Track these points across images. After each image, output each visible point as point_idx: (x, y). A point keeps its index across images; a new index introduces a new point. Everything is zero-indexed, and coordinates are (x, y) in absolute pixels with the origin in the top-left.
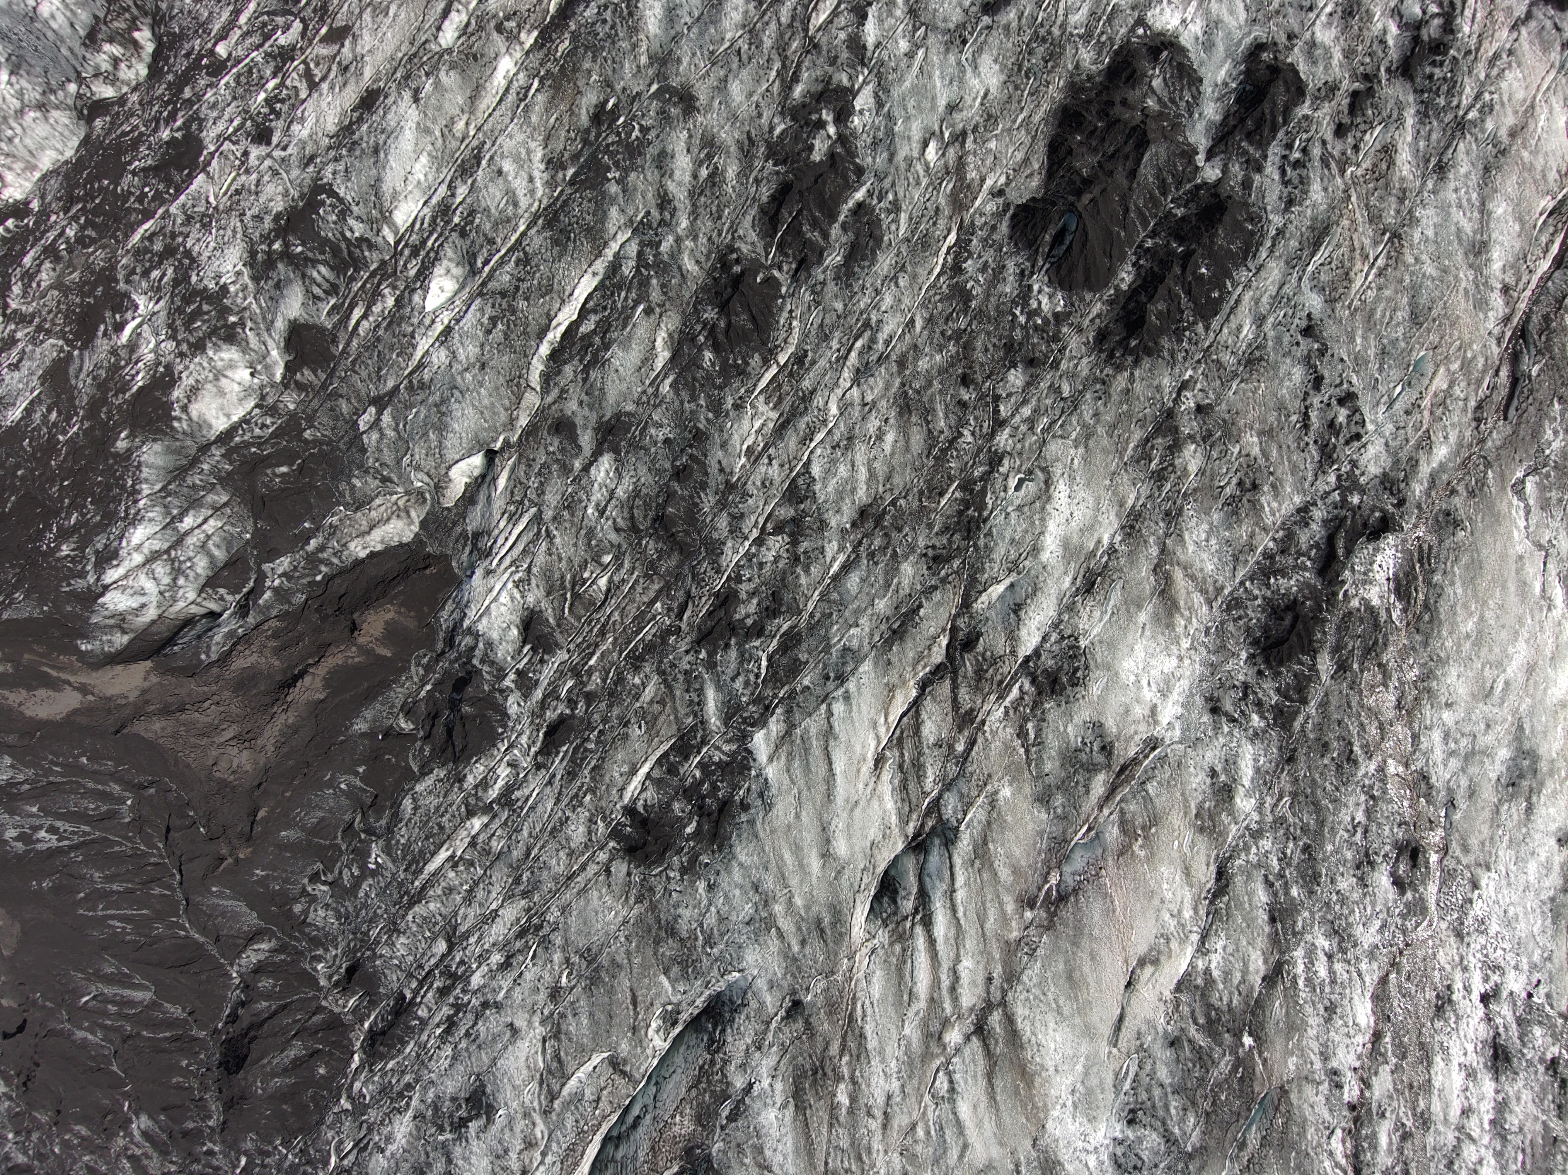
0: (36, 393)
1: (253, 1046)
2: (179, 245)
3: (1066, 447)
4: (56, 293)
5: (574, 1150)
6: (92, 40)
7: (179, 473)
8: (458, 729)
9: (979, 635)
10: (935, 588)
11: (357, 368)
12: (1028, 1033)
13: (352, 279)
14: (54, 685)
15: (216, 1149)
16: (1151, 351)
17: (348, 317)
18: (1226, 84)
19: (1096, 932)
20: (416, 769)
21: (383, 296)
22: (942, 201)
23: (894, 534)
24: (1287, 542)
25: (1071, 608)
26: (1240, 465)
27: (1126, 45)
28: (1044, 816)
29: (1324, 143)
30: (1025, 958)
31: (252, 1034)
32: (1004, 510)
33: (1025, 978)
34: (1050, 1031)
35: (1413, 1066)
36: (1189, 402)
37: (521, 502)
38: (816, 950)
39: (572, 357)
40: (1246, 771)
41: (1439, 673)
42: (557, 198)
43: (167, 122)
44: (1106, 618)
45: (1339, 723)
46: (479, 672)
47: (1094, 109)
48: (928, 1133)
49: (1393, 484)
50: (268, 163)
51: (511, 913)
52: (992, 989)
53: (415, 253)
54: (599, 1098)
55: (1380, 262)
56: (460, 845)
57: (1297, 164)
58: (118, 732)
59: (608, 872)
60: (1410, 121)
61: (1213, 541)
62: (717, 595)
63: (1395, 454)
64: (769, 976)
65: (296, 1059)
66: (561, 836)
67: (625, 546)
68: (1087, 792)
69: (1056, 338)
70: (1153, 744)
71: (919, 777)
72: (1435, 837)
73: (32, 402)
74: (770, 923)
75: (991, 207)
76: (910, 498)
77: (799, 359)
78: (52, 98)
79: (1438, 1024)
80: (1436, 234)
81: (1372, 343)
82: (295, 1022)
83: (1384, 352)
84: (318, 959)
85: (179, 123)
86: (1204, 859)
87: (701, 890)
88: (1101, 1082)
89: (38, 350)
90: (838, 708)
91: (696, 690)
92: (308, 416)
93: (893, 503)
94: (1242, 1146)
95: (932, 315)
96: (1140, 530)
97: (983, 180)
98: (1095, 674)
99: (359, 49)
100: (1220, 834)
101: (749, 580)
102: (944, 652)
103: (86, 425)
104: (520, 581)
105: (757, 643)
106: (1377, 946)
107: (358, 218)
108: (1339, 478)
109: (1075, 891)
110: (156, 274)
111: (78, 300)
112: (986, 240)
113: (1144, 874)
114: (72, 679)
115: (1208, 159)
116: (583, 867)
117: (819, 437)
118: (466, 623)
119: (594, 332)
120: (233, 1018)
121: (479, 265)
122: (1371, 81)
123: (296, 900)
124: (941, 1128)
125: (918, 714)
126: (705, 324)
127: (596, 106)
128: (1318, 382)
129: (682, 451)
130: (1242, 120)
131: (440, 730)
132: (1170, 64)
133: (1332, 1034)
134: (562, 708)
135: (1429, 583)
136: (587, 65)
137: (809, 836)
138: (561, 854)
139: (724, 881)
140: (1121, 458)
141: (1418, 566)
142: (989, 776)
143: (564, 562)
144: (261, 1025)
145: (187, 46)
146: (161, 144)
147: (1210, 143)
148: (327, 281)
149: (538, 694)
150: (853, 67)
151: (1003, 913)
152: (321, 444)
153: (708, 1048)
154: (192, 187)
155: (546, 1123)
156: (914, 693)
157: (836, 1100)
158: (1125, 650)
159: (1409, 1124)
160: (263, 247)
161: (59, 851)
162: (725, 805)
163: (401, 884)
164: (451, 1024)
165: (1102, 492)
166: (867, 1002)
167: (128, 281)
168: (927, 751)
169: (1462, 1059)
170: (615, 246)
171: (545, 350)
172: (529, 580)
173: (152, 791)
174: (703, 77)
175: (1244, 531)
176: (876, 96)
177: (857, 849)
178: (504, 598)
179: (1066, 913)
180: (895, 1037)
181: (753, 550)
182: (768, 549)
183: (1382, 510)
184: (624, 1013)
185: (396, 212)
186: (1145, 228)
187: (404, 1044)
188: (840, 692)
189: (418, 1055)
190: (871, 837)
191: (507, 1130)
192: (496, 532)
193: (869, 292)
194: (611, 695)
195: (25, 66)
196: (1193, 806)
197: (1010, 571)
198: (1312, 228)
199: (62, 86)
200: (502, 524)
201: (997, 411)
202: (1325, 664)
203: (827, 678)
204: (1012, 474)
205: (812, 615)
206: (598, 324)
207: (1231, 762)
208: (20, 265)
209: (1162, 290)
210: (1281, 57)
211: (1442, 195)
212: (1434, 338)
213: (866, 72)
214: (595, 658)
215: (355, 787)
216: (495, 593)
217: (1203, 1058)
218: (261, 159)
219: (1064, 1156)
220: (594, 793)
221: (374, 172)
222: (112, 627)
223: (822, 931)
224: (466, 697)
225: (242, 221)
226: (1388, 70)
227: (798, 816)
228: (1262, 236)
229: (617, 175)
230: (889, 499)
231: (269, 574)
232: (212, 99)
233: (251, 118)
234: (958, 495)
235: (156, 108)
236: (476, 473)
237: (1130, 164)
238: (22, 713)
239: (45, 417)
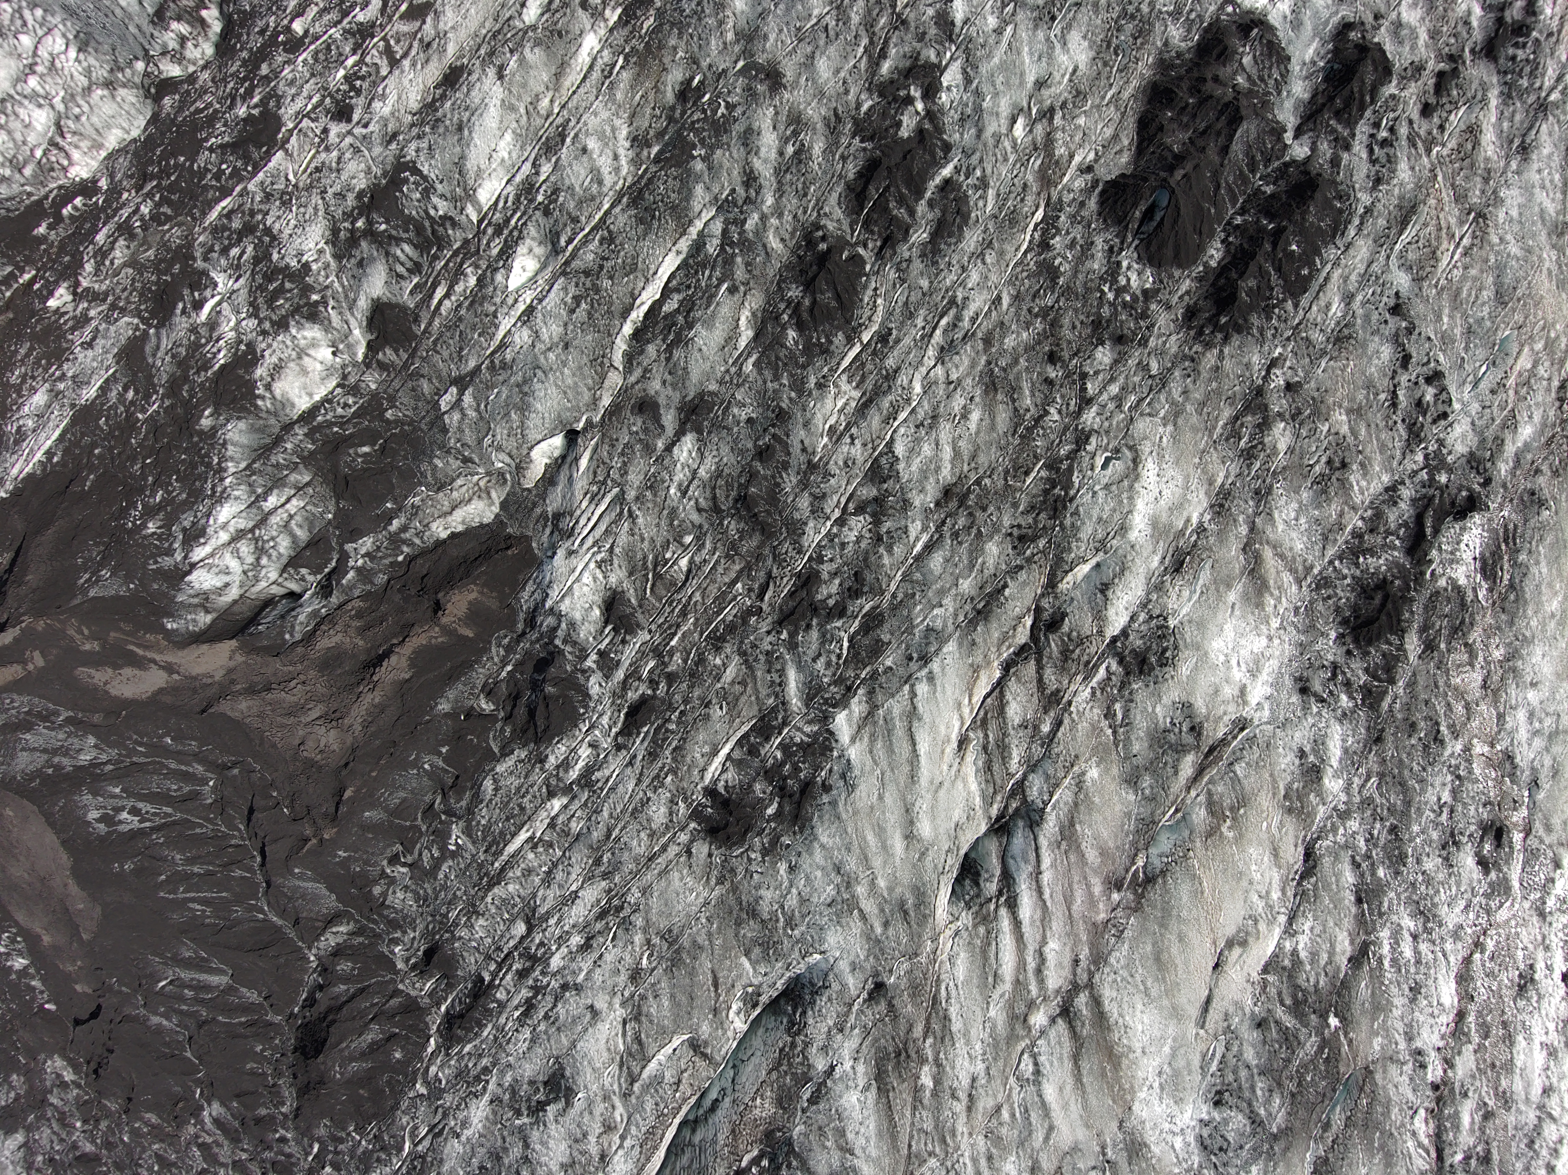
0: (111, 371)
1: (332, 1030)
2: (258, 223)
3: (1155, 425)
4: (130, 271)
5: (653, 1134)
6: (160, 18)
7: (263, 452)
8: (541, 709)
9: (1064, 615)
10: (1021, 568)
11: (439, 348)
12: (1116, 1015)
13: (436, 258)
14: (140, 663)
15: (289, 1136)
16: (1240, 328)
17: (431, 296)
18: (1314, 63)
19: (1184, 914)
20: (496, 750)
21: (466, 275)
22: (1030, 177)
23: (978, 514)
24: (1376, 521)
25: (1159, 588)
26: (1329, 443)
27: (1215, 23)
28: (1132, 797)
29: (1411, 122)
30: (1113, 940)
31: (330, 1018)
32: (1091, 488)
33: (1112, 960)
34: (1138, 1013)
35: (1495, 1045)
36: (1278, 379)
37: (604, 483)
38: (899, 932)
39: (655, 337)
40: (1335, 752)
41: (1524, 652)
42: (642, 176)
43: (244, 99)
44: (1195, 597)
45: (1427, 703)
46: (561, 652)
47: (1185, 85)
48: (1013, 1115)
49: (1479, 463)
50: (349, 140)
51: (592, 894)
52: (1079, 970)
53: (498, 232)
54: (680, 1081)
55: (1466, 241)
56: (539, 826)
57: (1385, 143)
58: (203, 711)
59: (689, 852)
60: (1494, 102)
61: (1303, 520)
62: (799, 575)
63: (1482, 433)
64: (852, 958)
65: (373, 1043)
66: (642, 817)
67: (706, 526)
68: (1176, 773)
69: (1144, 315)
70: (1241, 724)
71: (1003, 758)
72: (1518, 816)
73: (107, 380)
74: (852, 905)
75: (1079, 183)
76: (995, 477)
77: (883, 337)
78: (120, 75)
79: (1521, 1003)
80: (1520, 214)
81: (1459, 322)
82: (373, 1005)
83: (1469, 331)
84: (396, 941)
85: (256, 100)
86: (1291, 839)
87: (782, 872)
88: (1189, 1064)
89: (113, 329)
90: (922, 688)
91: (777, 671)
92: (390, 396)
93: (978, 482)
94: (1327, 1126)
95: (1019, 292)
96: (1229, 509)
97: (1072, 156)
98: (1184, 654)
99: (441, 25)
100: (1309, 815)
101: (831, 560)
102: (1028, 632)
103: (167, 403)
104: (602, 561)
105: (839, 624)
106: (1461, 927)
107: (442, 196)
108: (1426, 456)
109: (1163, 873)
110: (235, 252)
111: (154, 278)
112: (1074, 216)
113: (1233, 855)
114: (158, 657)
115: (1296, 137)
116: (664, 849)
117: (902, 416)
118: (549, 604)
119: (677, 311)
120: (311, 1002)
121: (563, 243)
122: (1455, 62)
123: (376, 882)
124: (1026, 1111)
125: (1002, 695)
126: (789, 302)
127: (682, 83)
128: (1405, 360)
129: (765, 430)
130: (1331, 99)
131: (521, 711)
132: (1261, 42)
133: (1417, 1014)
134: (643, 689)
135: (1515, 564)
136: (672, 42)
137: (893, 818)
138: (642, 834)
139: (806, 863)
140: (1210, 436)
141: (1503, 547)
142: (1077, 757)
143: (646, 543)
144: (340, 1008)
145: (261, 24)
146: (237, 121)
147: (1299, 121)
148: (411, 259)
149: (620, 674)
150: (941, 43)
151: (1090, 895)
152: (403, 424)
153: (788, 1031)
154: (271, 165)
155: (625, 1106)
156: (998, 674)
157: (920, 1083)
158: (1215, 630)
159: (1491, 1103)
160: (346, 225)
161: (141, 832)
162: (807, 787)
163: (481, 866)
164: (529, 1006)
165: (1191, 470)
166: (951, 984)
167: (206, 259)
168: (1012, 732)
169: (1544, 1039)
170: (699, 225)
171: (628, 329)
172: (611, 561)
173: (236, 771)
174: (790, 54)
175: (1333, 510)
176: (964, 72)
177: (941, 831)
178: (587, 578)
179: (1154, 894)
180: (980, 1019)
181: (835, 530)
182: (850, 529)
183: (1469, 490)
184: (705, 994)
185: (480, 190)
186: (1233, 206)
187: (482, 1026)
188: (924, 672)
189: (496, 1038)
190: (955, 818)
191: (586, 1114)
192: (578, 512)
193: (956, 269)
194: (692, 675)
195: (93, 43)
196: (1282, 787)
197: (1097, 550)
198: (1400, 207)
199: (130, 64)
200: (584, 504)
201: (1084, 389)
202: (1413, 644)
203: (910, 659)
204: (1099, 453)
205: (894, 596)
206: (681, 303)
207: (1319, 743)
208: (92, 242)
209: (1253, 267)
210: (1368, 36)
211: (1525, 176)
212: (1518, 317)
213: (954, 48)
214: (676, 639)
215: (437, 767)
216: (577, 573)
217: (1289, 1039)
218: (342, 137)
219: (1151, 1137)
220: (675, 774)
221: (458, 149)
222: (196, 606)
223: (906, 913)
224: (549, 677)
225: (323, 198)
226: (1473, 51)
227: (881, 797)
228: (1350, 214)
229: (703, 152)
230: (973, 478)
231: (352, 554)
232: (290, 76)
233: (330, 95)
234: (1043, 474)
235: (231, 85)
236: (557, 454)
237: (1222, 140)
238: (107, 692)
239: (121, 396)
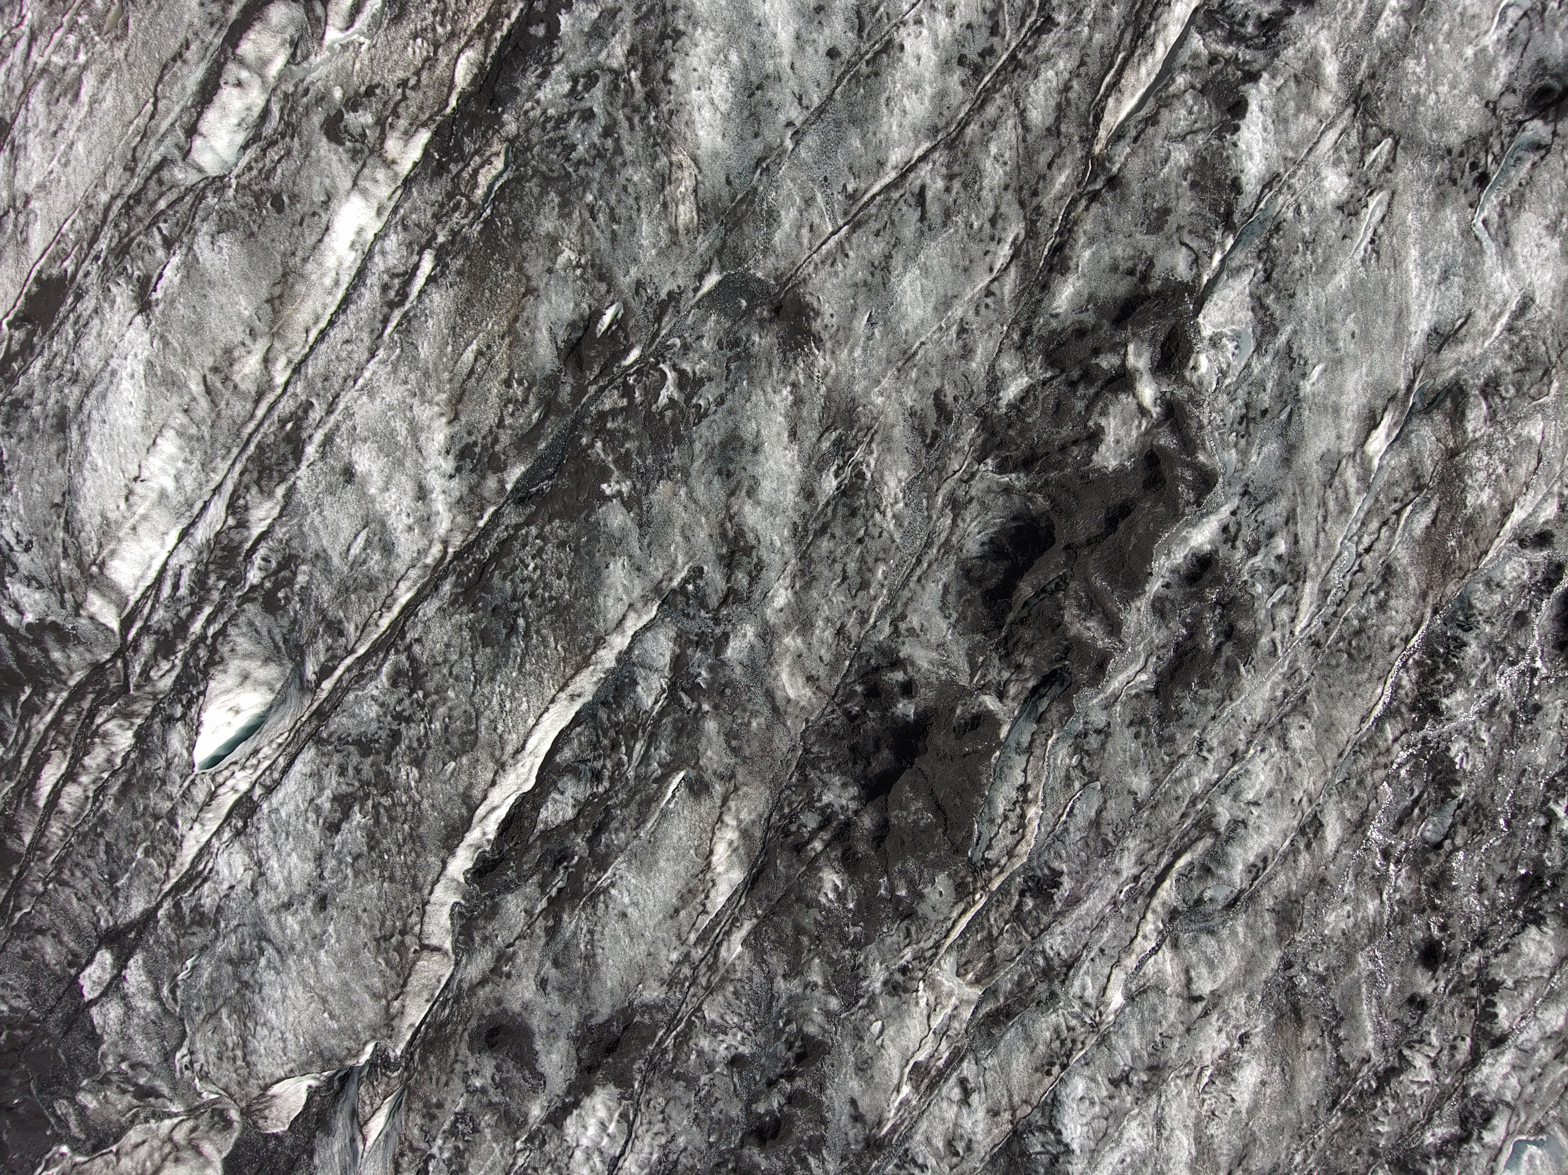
11: (66, 875)
13: (31, 709)
17: (32, 785)
21: (105, 735)
22: (1402, 555)
39: (521, 879)
42: (485, 534)
53: (165, 648)
75: (1517, 570)
77: (1038, 886)
95: (1364, 812)
97: (1504, 510)
107: (30, 580)
112: (1500, 646)
119: (572, 825)
121: (311, 672)
126: (826, 816)
127: (572, 324)
129: (771, 1083)
136: (547, 225)
150: (1204, 233)
170: (619, 642)
171: (461, 864)
174: (830, 258)
176: (1259, 304)
185: (114, 564)
193: (1216, 755)
201: (1489, 1017)
206: (581, 807)
213: (1233, 244)
221: (59, 473)
229: (626, 487)
